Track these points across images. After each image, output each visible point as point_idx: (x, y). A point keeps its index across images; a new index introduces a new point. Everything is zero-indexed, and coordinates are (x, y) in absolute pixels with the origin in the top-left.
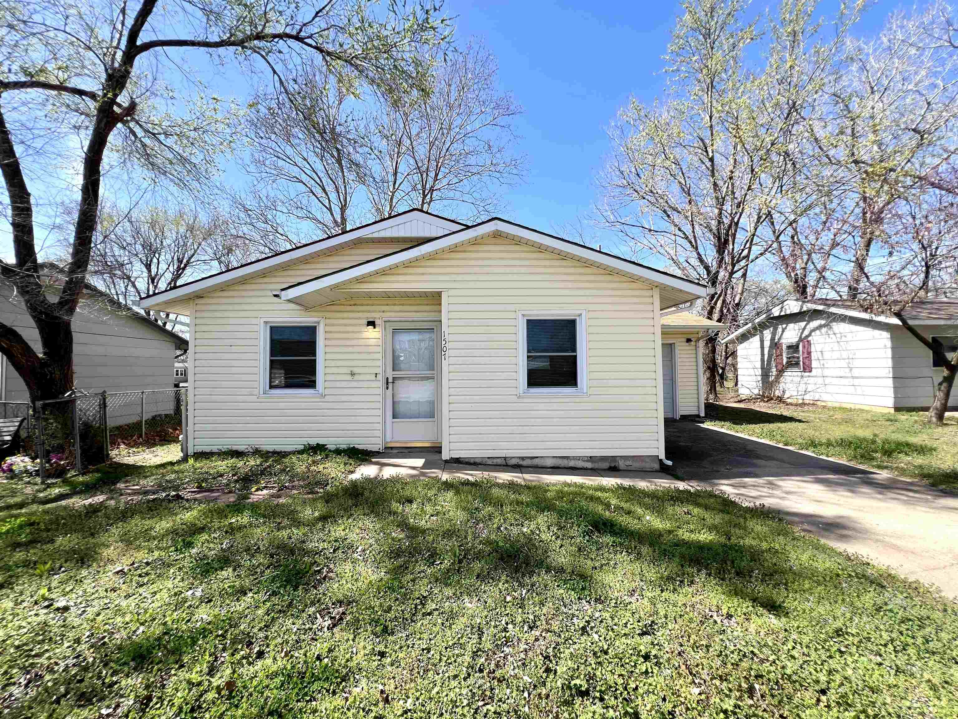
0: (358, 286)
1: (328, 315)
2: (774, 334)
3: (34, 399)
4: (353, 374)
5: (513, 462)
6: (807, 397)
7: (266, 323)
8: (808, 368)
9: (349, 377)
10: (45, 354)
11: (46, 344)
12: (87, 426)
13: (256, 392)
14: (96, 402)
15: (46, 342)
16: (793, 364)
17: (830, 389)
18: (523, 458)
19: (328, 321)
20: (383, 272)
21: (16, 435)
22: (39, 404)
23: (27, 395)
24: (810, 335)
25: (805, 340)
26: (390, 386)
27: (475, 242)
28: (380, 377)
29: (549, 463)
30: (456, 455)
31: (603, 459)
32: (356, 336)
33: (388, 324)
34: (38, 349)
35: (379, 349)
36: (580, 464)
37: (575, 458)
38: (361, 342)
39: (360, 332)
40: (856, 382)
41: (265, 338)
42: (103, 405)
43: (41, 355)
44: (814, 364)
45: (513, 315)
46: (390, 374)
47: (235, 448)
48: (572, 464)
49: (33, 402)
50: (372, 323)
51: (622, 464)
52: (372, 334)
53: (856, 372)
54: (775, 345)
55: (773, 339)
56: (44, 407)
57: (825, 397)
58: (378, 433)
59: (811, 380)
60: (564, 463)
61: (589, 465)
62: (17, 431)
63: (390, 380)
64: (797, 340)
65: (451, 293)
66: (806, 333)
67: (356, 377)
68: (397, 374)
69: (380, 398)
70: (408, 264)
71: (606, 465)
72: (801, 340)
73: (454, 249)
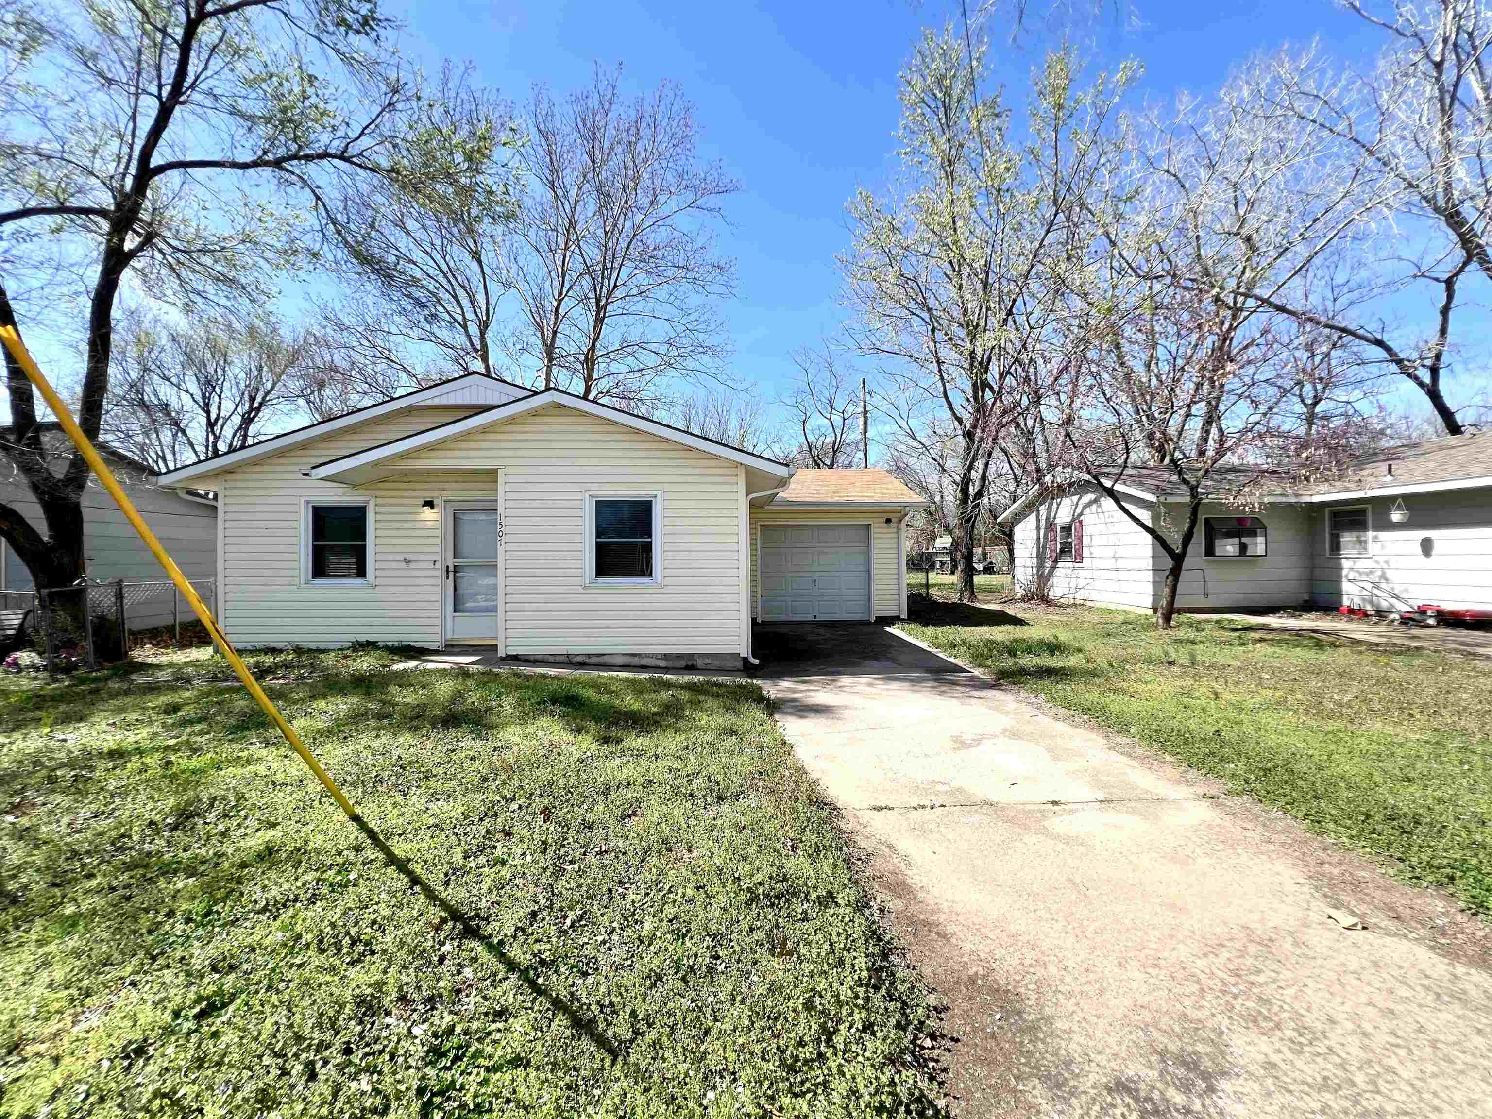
0: (404, 462)
1: (378, 493)
2: (1049, 509)
3: (39, 587)
4: (408, 562)
5: (579, 659)
6: (1077, 596)
7: (307, 502)
8: (1079, 558)
9: (403, 565)
10: (51, 537)
11: (51, 526)
12: (102, 618)
13: (297, 581)
14: (112, 592)
15: (52, 524)
16: (1066, 550)
17: (1098, 584)
18: (589, 656)
19: (379, 501)
20: (431, 447)
21: (21, 628)
22: (45, 592)
23: (33, 584)
24: (1081, 514)
25: (1077, 519)
26: (451, 575)
27: (535, 413)
28: (438, 565)
29: (619, 661)
30: (512, 652)
31: (680, 656)
32: (410, 517)
33: (448, 505)
34: (42, 529)
35: (438, 533)
36: (653, 662)
37: (647, 656)
38: (418, 525)
39: (417, 513)
40: (1122, 575)
41: (306, 523)
42: (120, 596)
43: (46, 539)
44: (1086, 553)
45: (579, 496)
46: (451, 562)
47: (273, 645)
48: (644, 662)
49: (38, 591)
50: (430, 504)
51: (700, 663)
52: (428, 514)
53: (1121, 563)
54: (1050, 526)
55: (1048, 518)
56: (51, 596)
57: (1094, 595)
58: (438, 629)
59: (1082, 573)
60: (636, 661)
61: (663, 663)
62: (22, 625)
63: (451, 568)
64: (1069, 519)
65: (510, 470)
66: (1079, 511)
67: (412, 565)
68: (460, 562)
69: (439, 589)
70: (457, 439)
71: (683, 663)
72: (1073, 520)
73: (511, 420)
